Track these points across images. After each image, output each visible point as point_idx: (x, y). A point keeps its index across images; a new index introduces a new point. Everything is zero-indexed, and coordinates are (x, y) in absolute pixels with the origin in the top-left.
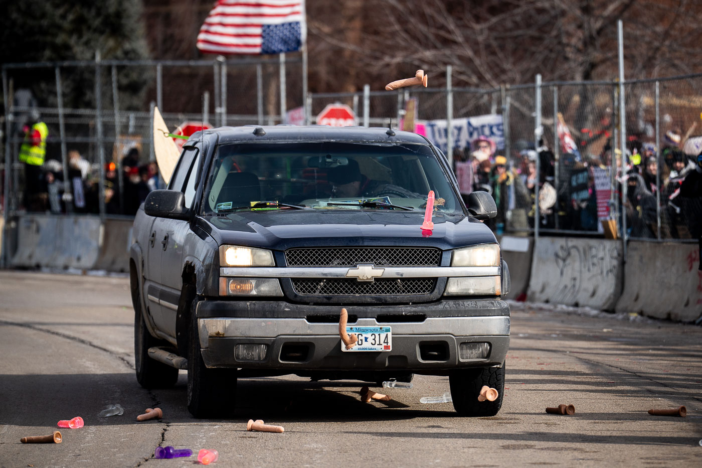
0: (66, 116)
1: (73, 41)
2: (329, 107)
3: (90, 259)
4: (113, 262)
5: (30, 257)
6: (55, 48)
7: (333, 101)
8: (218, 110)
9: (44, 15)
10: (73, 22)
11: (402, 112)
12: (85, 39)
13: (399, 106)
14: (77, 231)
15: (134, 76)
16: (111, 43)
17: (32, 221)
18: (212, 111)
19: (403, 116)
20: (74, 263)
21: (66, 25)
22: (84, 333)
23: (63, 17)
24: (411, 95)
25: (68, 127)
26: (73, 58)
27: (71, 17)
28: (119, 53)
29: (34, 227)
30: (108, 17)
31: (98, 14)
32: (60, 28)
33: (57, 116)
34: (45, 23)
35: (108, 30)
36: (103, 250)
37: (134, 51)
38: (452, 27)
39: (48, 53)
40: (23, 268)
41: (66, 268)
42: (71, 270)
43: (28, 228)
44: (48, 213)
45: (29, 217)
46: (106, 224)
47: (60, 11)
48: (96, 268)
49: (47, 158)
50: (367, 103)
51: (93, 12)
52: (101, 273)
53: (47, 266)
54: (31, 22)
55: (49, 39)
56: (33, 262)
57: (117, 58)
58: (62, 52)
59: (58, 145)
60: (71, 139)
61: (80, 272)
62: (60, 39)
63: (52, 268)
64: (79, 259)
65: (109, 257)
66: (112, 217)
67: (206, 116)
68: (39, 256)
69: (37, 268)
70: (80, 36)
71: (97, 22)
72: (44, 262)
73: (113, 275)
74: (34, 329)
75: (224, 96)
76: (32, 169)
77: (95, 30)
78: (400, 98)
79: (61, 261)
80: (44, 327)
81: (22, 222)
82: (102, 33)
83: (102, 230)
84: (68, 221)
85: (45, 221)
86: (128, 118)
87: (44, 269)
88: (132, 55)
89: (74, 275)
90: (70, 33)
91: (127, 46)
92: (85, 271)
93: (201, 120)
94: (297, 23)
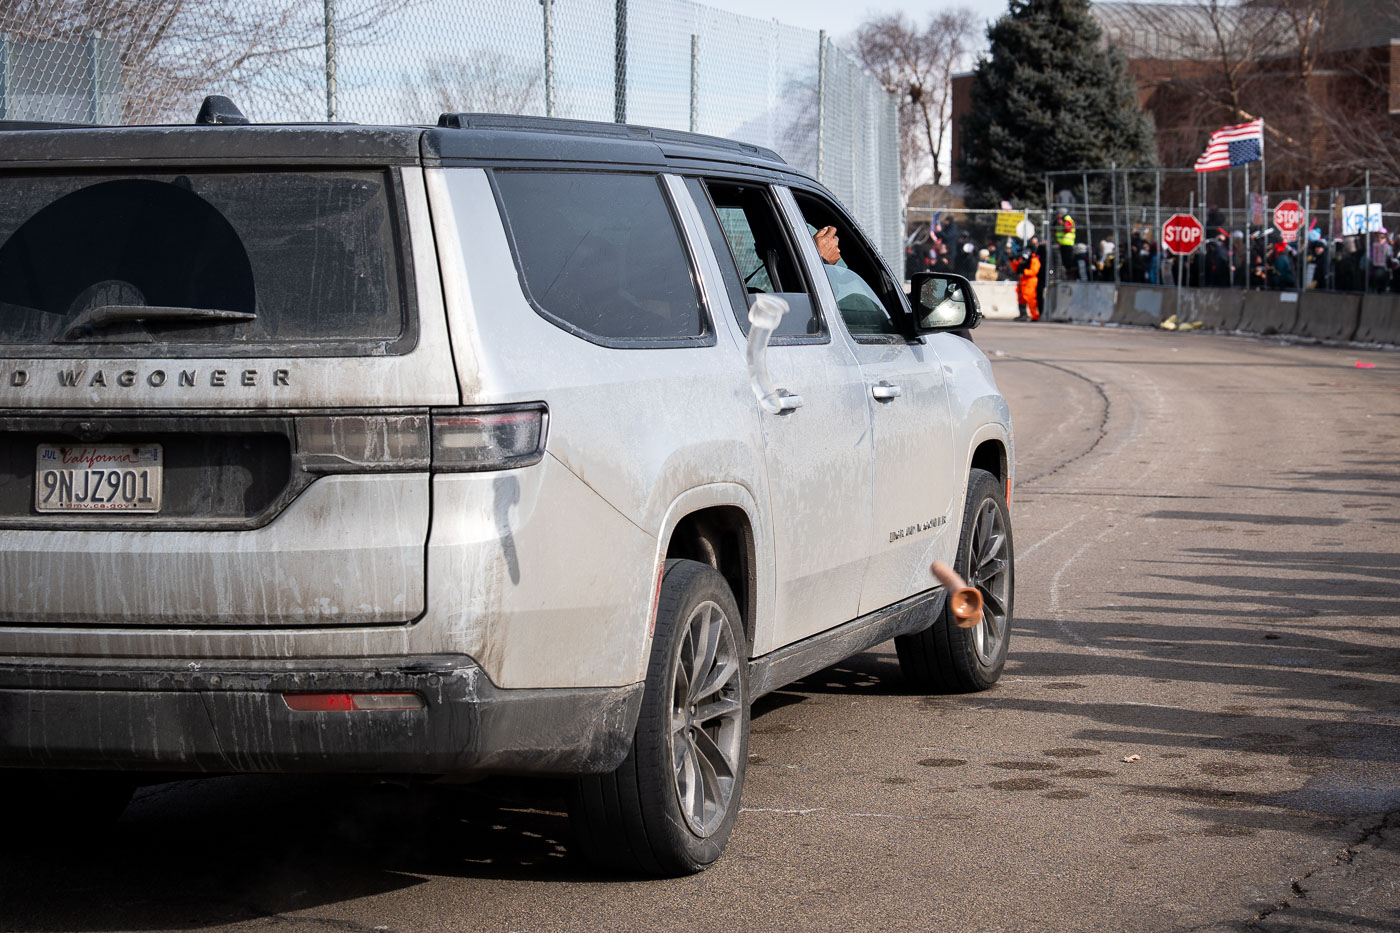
0: (1090, 210)
1: (1103, 154)
2: (1283, 202)
3: (1107, 315)
4: (1124, 317)
5: (1065, 313)
6: (1090, 160)
7: (1285, 198)
8: (1200, 205)
9: (1082, 136)
10: (1104, 140)
11: (1333, 205)
12: (1112, 152)
13: (1331, 200)
14: (1098, 293)
15: (1148, 181)
16: (1131, 156)
17: (1066, 287)
18: (1196, 206)
19: (1334, 209)
20: (1096, 318)
21: (1098, 143)
22: (1080, 368)
23: (1096, 137)
24: (1340, 193)
25: (1093, 218)
26: (1103, 167)
27: (1102, 137)
28: (1137, 164)
29: (1068, 291)
30: (1129, 136)
31: (1122, 135)
32: (1093, 145)
33: (1084, 210)
34: (1082, 141)
35: (1129, 146)
36: (1117, 307)
37: (1148, 162)
38: (1378, 141)
39: (1084, 163)
40: (1060, 321)
41: (1090, 321)
42: (1094, 323)
43: (1064, 292)
44: (1078, 281)
45: (1065, 284)
46: (1118, 289)
47: (1094, 133)
48: (1111, 321)
49: (1078, 240)
50: (1307, 198)
51: (1118, 132)
52: (1115, 325)
53: (1077, 320)
54: (1072, 140)
55: (1085, 153)
56: (1067, 317)
57: (1135, 167)
58: (1095, 162)
59: (1085, 231)
60: (1095, 227)
61: (1099, 324)
62: (1093, 153)
63: (1080, 321)
64: (1100, 314)
65: (1121, 313)
66: (1124, 283)
67: (1192, 209)
68: (1072, 313)
69: (1070, 321)
70: (1108, 151)
71: (1121, 141)
72: (1074, 317)
73: (1124, 326)
74: (1044, 364)
75: (1205, 195)
76: (1066, 249)
77: (1120, 146)
78: (1332, 195)
79: (1086, 316)
80: (1052, 364)
81: (1059, 289)
82: (1125, 148)
83: (1116, 293)
84: (1092, 286)
85: (1075, 286)
86: (1142, 211)
87: (1075, 322)
88: (1146, 165)
89: (1094, 327)
90: (1101, 149)
91: (1143, 158)
92: (1103, 324)
93: (1188, 212)
94: (1256, 140)
